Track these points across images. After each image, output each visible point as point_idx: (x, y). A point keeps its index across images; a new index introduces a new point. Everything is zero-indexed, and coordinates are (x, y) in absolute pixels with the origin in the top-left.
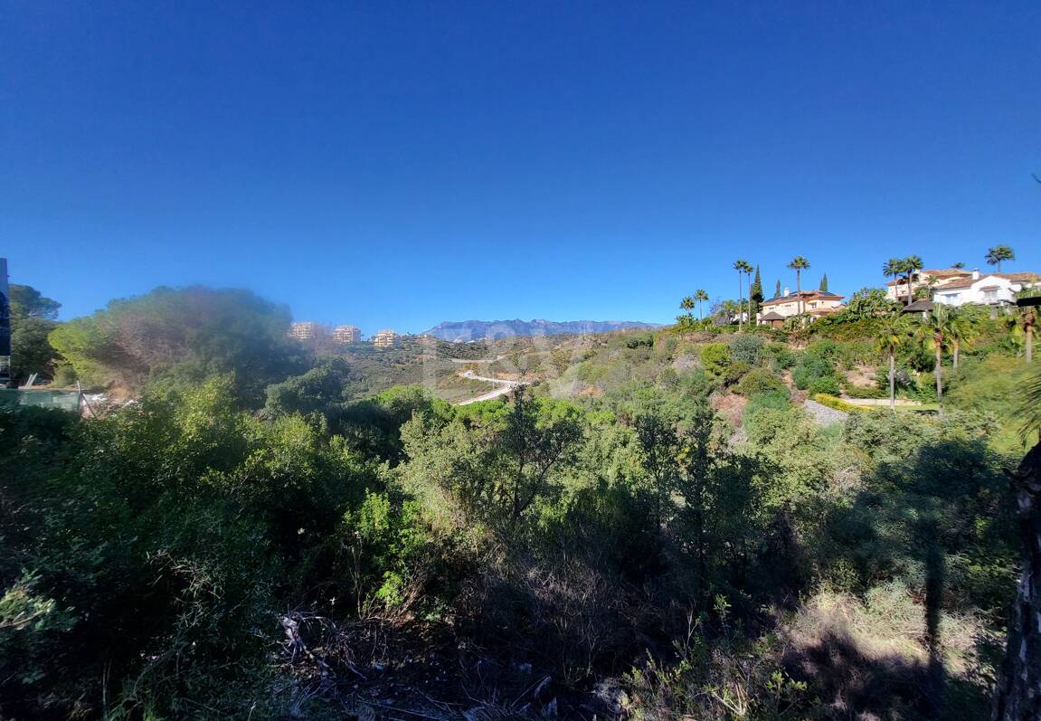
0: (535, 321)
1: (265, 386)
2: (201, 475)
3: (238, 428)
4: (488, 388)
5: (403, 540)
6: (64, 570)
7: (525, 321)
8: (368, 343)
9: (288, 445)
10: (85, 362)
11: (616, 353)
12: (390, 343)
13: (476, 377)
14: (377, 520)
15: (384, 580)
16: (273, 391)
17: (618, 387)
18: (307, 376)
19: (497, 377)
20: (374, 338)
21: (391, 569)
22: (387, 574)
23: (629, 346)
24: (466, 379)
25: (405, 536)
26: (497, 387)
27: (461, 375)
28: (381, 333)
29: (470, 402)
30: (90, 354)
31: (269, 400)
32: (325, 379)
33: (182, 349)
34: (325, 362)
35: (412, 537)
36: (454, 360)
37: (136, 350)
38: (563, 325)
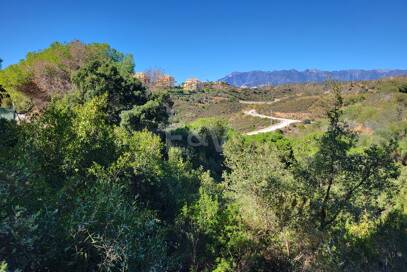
0: (308, 71)
1: (119, 112)
2: (89, 167)
3: (111, 136)
4: (267, 123)
5: (229, 234)
6: (10, 233)
7: (300, 70)
8: (179, 87)
9: (145, 151)
10: (16, 94)
11: (388, 97)
12: (194, 88)
13: (258, 115)
14: (209, 215)
15: (216, 264)
16: (124, 115)
17: (387, 127)
18: (146, 106)
19: (274, 115)
20: (183, 84)
21: (220, 256)
22: (218, 259)
23: (400, 91)
24: (250, 116)
25: (229, 231)
26: (274, 122)
27: (246, 112)
28: (187, 81)
29: (255, 133)
30: (19, 89)
31: (123, 122)
32: (158, 109)
33: (68, 85)
34: (157, 97)
35: (235, 233)
36: (241, 102)
37: (43, 85)
38: (333, 74)
